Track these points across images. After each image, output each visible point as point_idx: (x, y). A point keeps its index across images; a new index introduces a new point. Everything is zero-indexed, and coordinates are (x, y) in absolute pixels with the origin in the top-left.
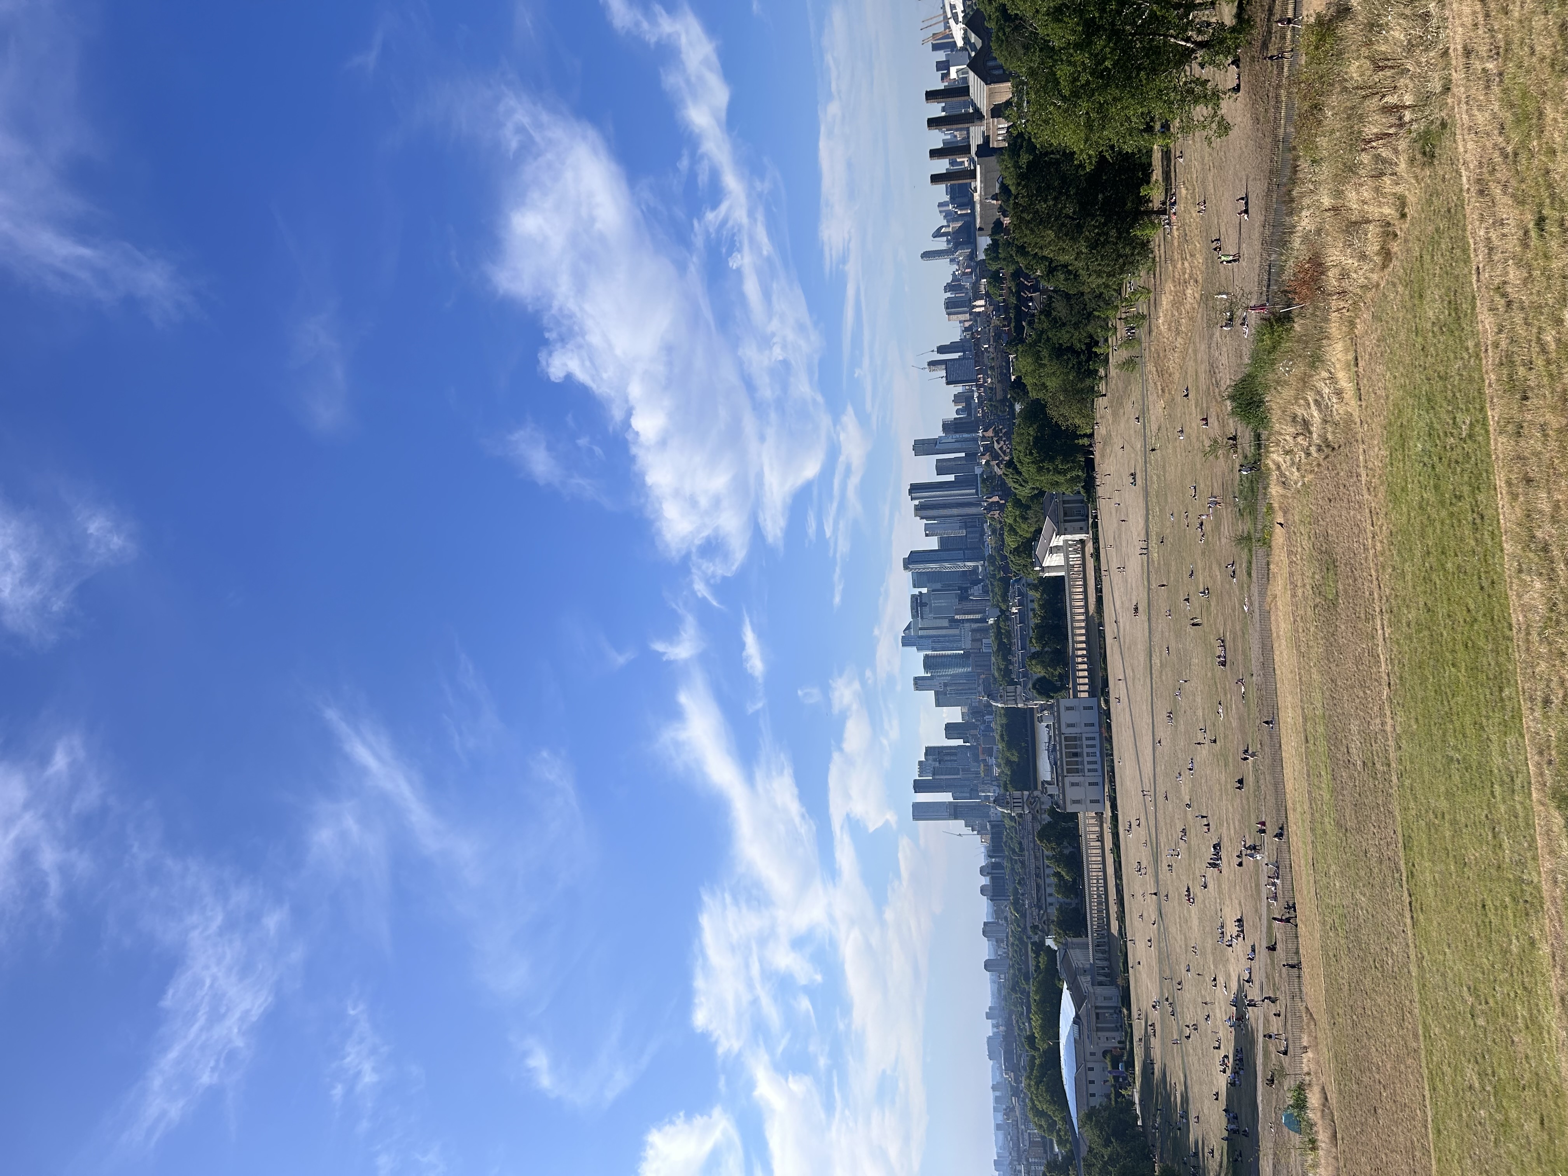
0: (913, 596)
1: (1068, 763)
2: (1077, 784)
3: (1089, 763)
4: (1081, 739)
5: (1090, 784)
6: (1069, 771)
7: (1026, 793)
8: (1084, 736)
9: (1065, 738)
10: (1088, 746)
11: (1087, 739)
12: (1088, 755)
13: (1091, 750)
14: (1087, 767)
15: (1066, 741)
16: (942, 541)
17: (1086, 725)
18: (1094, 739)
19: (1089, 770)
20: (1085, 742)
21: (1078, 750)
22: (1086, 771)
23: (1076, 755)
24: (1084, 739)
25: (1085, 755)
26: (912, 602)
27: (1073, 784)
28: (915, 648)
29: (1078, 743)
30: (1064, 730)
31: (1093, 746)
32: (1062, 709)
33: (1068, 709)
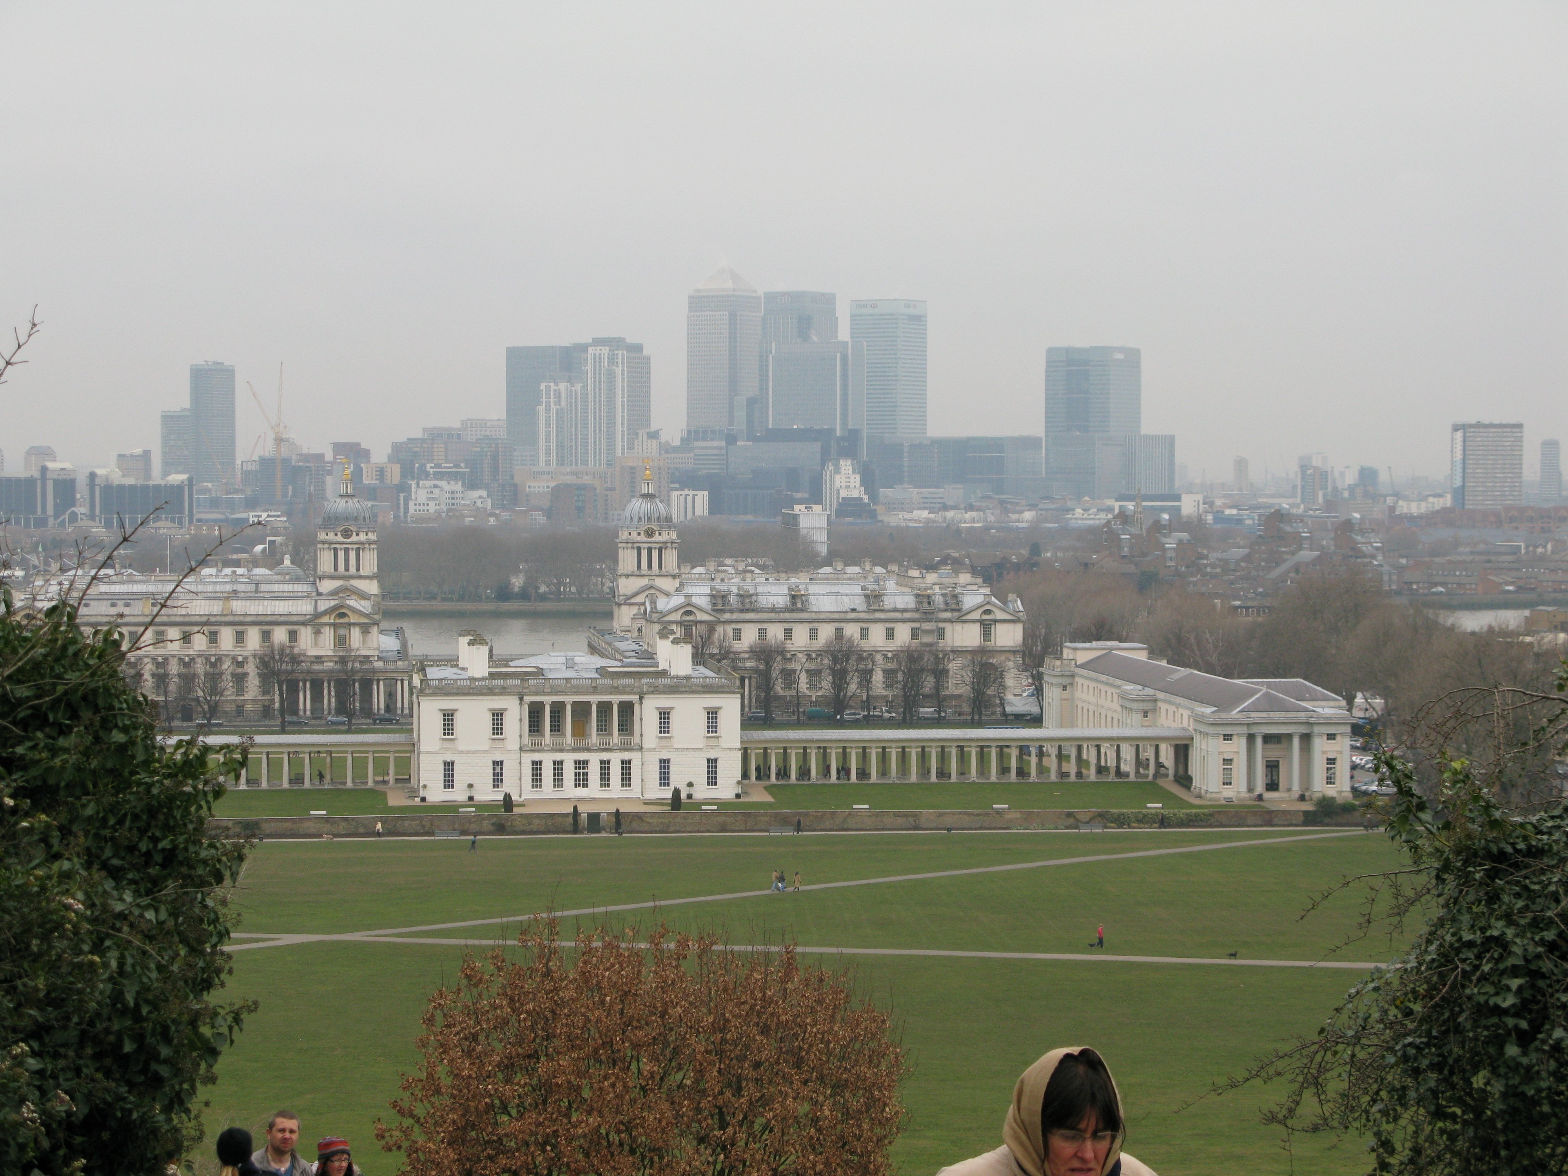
0: (827, 301)
1: (558, 710)
2: (497, 729)
3: (558, 766)
4: (626, 747)
5: (498, 766)
6: (535, 713)
7: (372, 587)
8: (635, 757)
9: (631, 704)
10: (605, 765)
11: (626, 765)
12: (581, 765)
13: (594, 772)
14: (548, 760)
15: (622, 705)
17: (665, 764)
18: (626, 782)
19: (537, 766)
20: (615, 759)
21: (594, 738)
22: (537, 757)
23: (580, 730)
24: (626, 756)
25: (582, 756)
27: (498, 717)
29: (616, 738)
30: (652, 704)
31: (605, 782)
32: (712, 701)
33: (712, 715)
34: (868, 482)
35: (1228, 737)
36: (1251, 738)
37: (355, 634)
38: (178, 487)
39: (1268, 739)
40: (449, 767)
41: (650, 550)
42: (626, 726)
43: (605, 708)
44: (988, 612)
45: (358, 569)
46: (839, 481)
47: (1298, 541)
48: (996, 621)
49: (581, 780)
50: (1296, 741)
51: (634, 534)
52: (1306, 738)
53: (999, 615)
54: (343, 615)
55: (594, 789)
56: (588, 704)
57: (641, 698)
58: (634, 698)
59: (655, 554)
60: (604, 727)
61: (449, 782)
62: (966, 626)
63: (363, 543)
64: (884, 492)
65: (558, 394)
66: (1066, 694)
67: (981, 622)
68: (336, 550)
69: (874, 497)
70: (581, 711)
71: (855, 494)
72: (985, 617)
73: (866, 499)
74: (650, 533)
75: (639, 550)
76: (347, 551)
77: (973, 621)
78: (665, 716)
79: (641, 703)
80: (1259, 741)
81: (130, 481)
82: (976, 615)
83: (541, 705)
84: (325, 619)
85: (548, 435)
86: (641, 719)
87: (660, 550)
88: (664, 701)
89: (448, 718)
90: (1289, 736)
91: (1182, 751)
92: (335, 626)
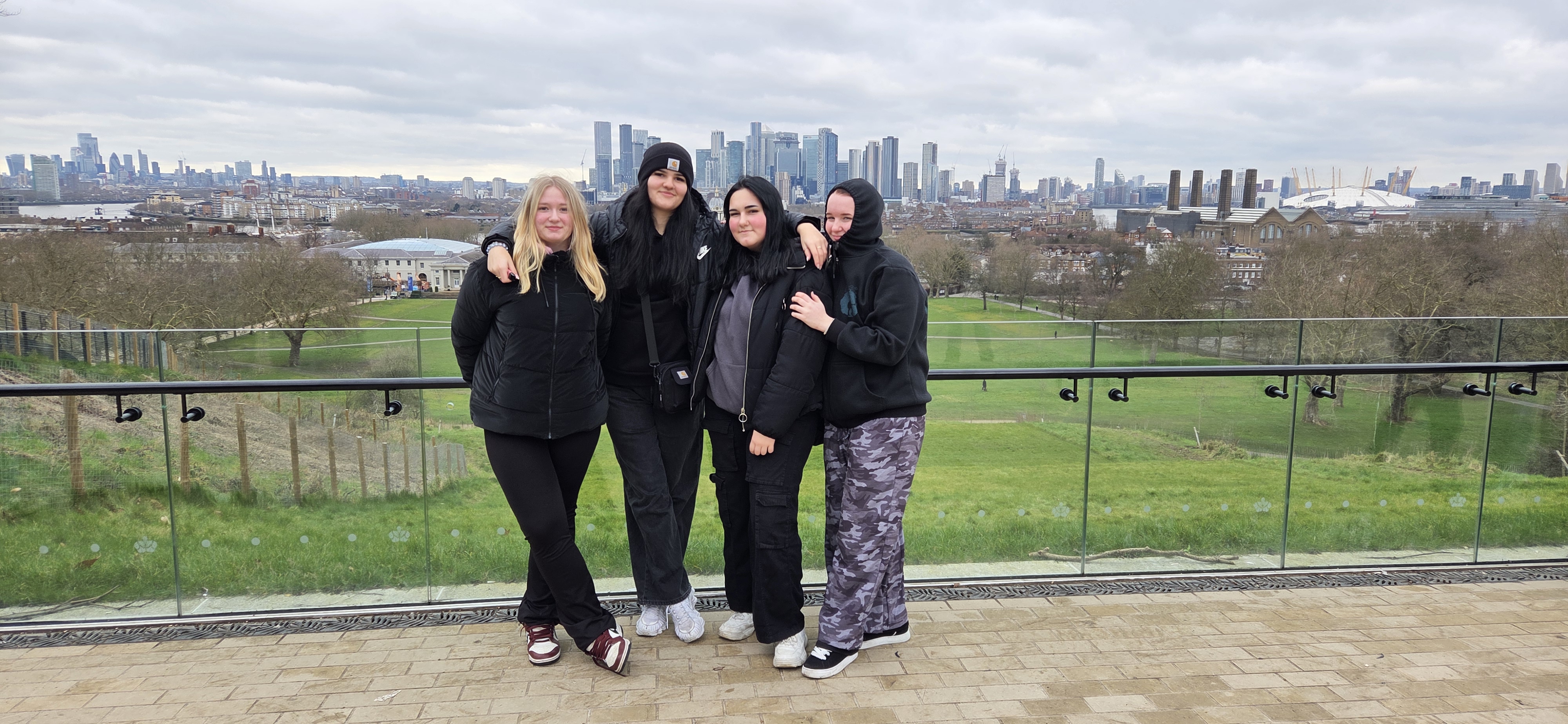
0: (796, 135)
16: (844, 165)
26: (791, 134)
28: (749, 133)
34: (806, 193)
38: (593, 193)
46: (797, 192)
47: (927, 211)
64: (810, 196)
65: (711, 164)
69: (808, 198)
71: (801, 197)
73: (805, 198)
85: (708, 177)
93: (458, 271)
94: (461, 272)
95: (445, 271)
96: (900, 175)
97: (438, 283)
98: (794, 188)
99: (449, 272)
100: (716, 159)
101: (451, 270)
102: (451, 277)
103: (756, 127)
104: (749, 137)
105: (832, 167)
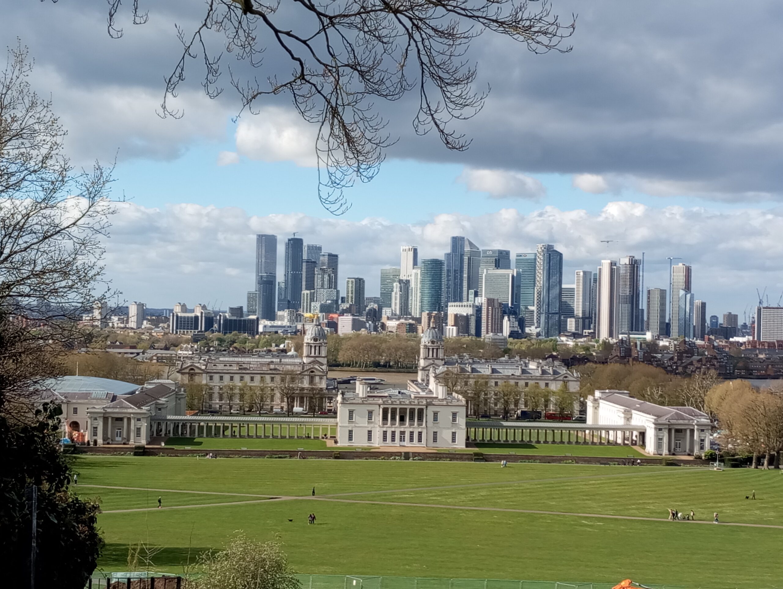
0: (507, 253)
1: (394, 411)
2: (370, 418)
3: (393, 433)
4: (420, 426)
5: (370, 432)
6: (385, 411)
7: (324, 361)
8: (423, 431)
9: (422, 409)
10: (412, 433)
11: (420, 434)
12: (402, 433)
13: (407, 436)
14: (389, 430)
15: (419, 409)
16: (570, 290)
17: (435, 433)
18: (420, 440)
19: (385, 433)
20: (416, 431)
21: (408, 422)
22: (385, 429)
23: (402, 419)
24: (420, 430)
25: (402, 430)
26: (500, 252)
27: (370, 413)
28: (449, 250)
29: (416, 423)
30: (431, 410)
31: (411, 440)
32: (455, 410)
33: (454, 414)
35: (660, 430)
36: (670, 431)
37: (317, 379)
38: (253, 320)
39: (678, 431)
40: (351, 432)
41: (433, 349)
42: (420, 419)
43: (412, 411)
44: (566, 377)
45: (319, 354)
46: (510, 324)
48: (569, 381)
49: (402, 439)
50: (688, 432)
51: (427, 343)
52: (692, 431)
53: (570, 378)
54: (312, 372)
55: (407, 443)
56: (406, 409)
57: (427, 407)
58: (424, 407)
59: (435, 350)
60: (412, 418)
61: (350, 438)
62: (557, 382)
63: (321, 344)
66: (596, 411)
67: (564, 381)
68: (311, 346)
70: (402, 411)
71: (516, 329)
72: (565, 379)
73: (520, 332)
74: (433, 342)
75: (429, 349)
76: (315, 346)
77: (560, 380)
78: (436, 414)
79: (427, 409)
80: (673, 431)
81: (235, 318)
82: (561, 378)
83: (388, 409)
84: (306, 373)
86: (426, 415)
87: (437, 349)
88: (436, 409)
89: (351, 413)
90: (685, 430)
91: (643, 435)
92: (309, 375)
93: (121, 419)
94: (125, 420)
95: (105, 419)
96: (643, 305)
97: (95, 434)
98: (506, 318)
99: (110, 420)
100: (408, 282)
101: (112, 418)
102: (113, 427)
103: (457, 242)
104: (448, 255)
105: (555, 292)
